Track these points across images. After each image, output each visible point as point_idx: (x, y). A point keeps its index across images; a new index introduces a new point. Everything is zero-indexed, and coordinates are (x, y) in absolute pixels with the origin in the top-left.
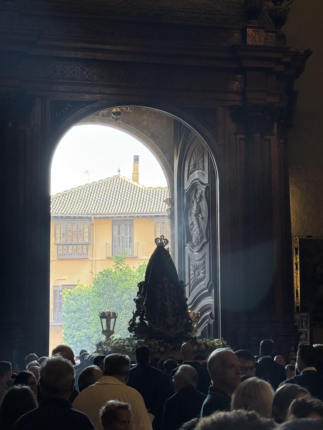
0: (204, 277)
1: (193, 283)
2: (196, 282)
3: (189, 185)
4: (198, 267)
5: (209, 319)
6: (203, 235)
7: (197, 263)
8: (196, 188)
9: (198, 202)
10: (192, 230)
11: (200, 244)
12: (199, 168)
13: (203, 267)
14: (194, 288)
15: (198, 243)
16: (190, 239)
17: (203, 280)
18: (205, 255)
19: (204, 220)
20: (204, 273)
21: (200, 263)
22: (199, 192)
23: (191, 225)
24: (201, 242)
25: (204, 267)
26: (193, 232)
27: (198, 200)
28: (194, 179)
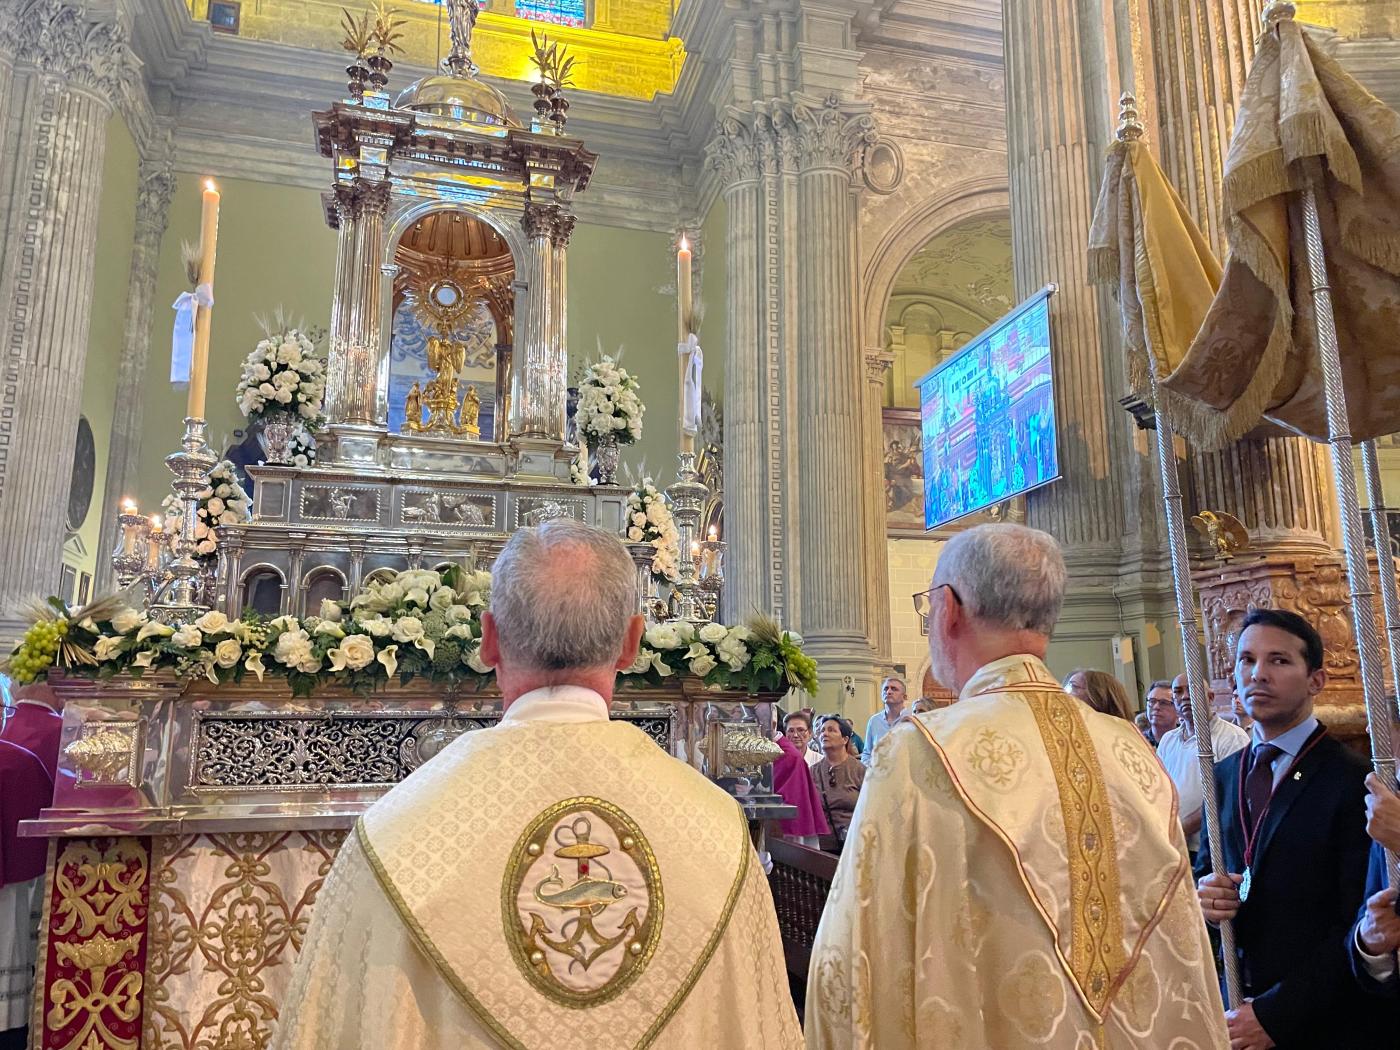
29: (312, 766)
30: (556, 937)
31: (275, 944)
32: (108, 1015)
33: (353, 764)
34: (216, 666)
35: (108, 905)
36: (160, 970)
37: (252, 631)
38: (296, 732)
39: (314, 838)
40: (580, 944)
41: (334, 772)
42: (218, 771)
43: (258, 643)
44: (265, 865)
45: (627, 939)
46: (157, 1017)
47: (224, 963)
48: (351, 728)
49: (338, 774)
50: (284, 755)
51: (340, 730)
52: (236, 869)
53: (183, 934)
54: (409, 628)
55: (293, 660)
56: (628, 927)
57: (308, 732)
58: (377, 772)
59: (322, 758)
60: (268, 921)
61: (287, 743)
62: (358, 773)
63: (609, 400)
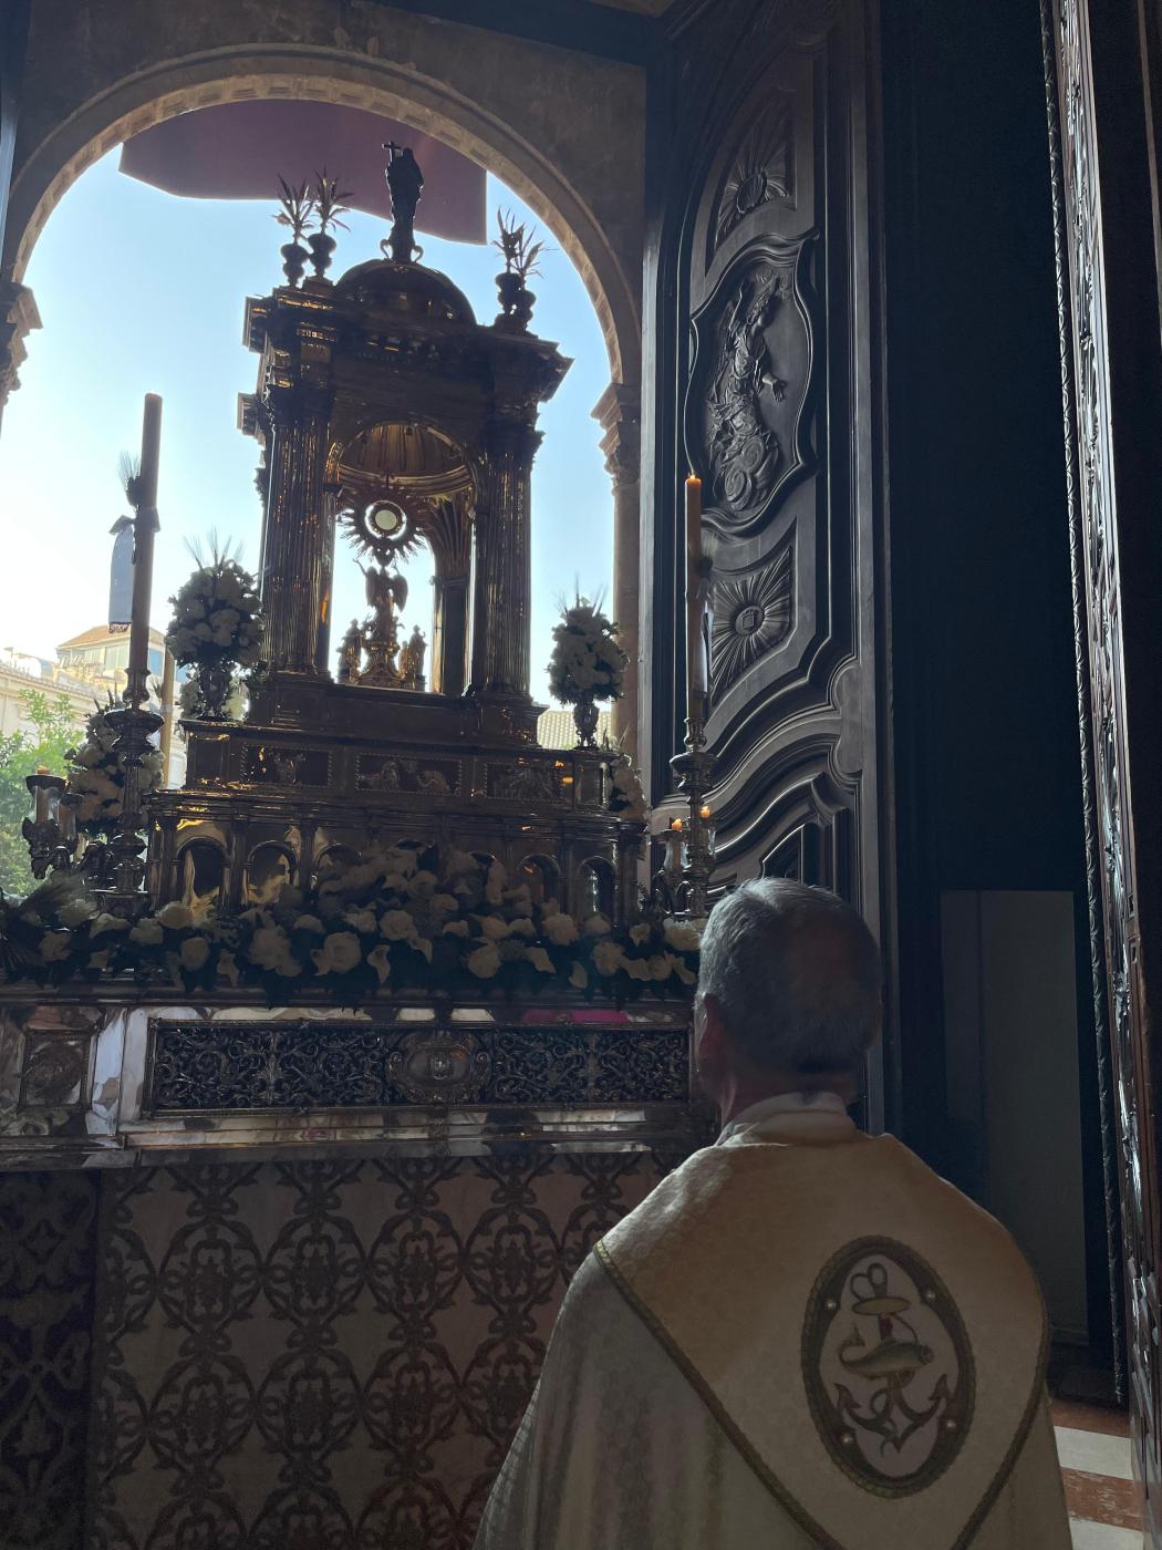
0: (785, 629)
1: (725, 664)
2: (740, 654)
3: (713, 287)
4: (750, 593)
5: (812, 803)
6: (781, 454)
7: (744, 583)
8: (747, 281)
9: (760, 330)
10: (724, 455)
11: (767, 497)
12: (767, 194)
13: (778, 585)
14: (730, 687)
15: (752, 498)
16: (711, 493)
17: (777, 643)
18: (790, 534)
19: (785, 393)
20: (787, 609)
21: (764, 575)
22: (759, 293)
23: (719, 436)
24: (769, 487)
25: (783, 585)
26: (730, 459)
27: (759, 321)
28: (746, 242)
29: (285, 1085)
30: (864, 1413)
31: (243, 1296)
32: (50, 1383)
33: (332, 1083)
34: (182, 968)
35: (51, 1251)
36: (111, 1328)
37: (223, 927)
38: (267, 1046)
39: (288, 1170)
40: (891, 1421)
41: (309, 1090)
42: (177, 1091)
43: (229, 942)
44: (232, 1202)
45: (939, 1412)
46: (109, 1384)
47: (186, 1318)
48: (329, 1040)
49: (315, 1095)
50: (254, 1071)
51: (317, 1042)
52: (199, 1207)
53: (140, 1285)
54: (399, 923)
55: (270, 962)
56: (938, 1399)
57: (280, 1045)
58: (360, 1092)
59: (297, 1076)
60: (236, 1268)
61: (256, 1058)
62: (336, 1094)
63: (590, 650)
